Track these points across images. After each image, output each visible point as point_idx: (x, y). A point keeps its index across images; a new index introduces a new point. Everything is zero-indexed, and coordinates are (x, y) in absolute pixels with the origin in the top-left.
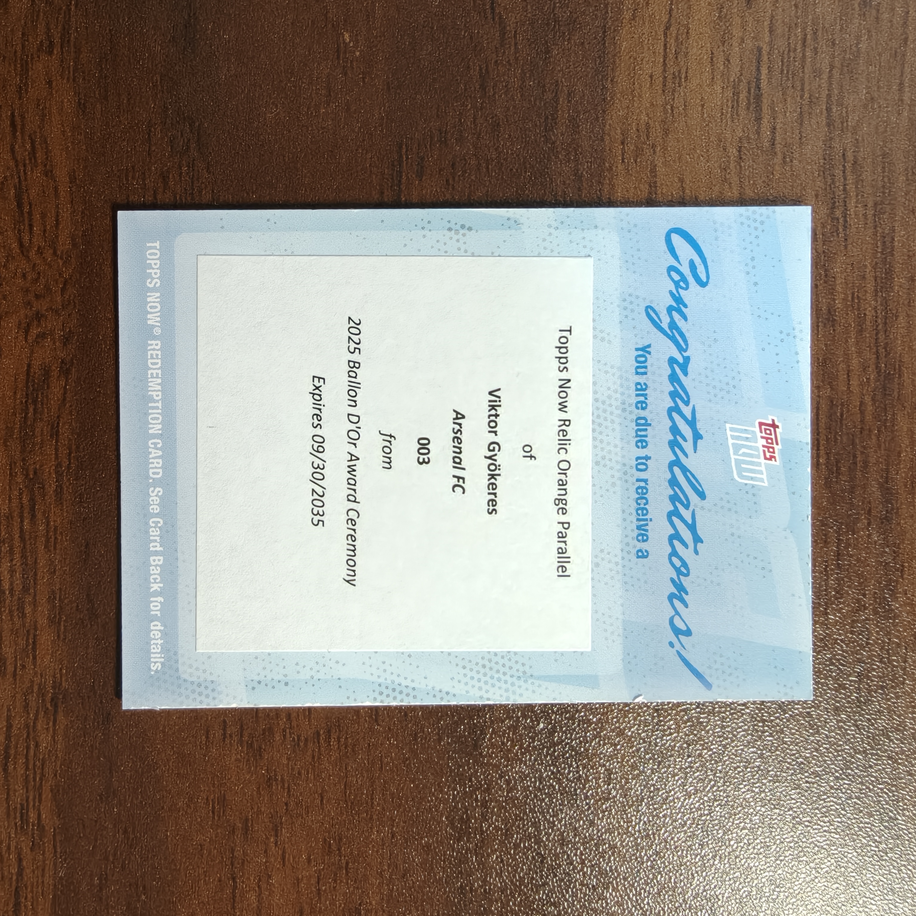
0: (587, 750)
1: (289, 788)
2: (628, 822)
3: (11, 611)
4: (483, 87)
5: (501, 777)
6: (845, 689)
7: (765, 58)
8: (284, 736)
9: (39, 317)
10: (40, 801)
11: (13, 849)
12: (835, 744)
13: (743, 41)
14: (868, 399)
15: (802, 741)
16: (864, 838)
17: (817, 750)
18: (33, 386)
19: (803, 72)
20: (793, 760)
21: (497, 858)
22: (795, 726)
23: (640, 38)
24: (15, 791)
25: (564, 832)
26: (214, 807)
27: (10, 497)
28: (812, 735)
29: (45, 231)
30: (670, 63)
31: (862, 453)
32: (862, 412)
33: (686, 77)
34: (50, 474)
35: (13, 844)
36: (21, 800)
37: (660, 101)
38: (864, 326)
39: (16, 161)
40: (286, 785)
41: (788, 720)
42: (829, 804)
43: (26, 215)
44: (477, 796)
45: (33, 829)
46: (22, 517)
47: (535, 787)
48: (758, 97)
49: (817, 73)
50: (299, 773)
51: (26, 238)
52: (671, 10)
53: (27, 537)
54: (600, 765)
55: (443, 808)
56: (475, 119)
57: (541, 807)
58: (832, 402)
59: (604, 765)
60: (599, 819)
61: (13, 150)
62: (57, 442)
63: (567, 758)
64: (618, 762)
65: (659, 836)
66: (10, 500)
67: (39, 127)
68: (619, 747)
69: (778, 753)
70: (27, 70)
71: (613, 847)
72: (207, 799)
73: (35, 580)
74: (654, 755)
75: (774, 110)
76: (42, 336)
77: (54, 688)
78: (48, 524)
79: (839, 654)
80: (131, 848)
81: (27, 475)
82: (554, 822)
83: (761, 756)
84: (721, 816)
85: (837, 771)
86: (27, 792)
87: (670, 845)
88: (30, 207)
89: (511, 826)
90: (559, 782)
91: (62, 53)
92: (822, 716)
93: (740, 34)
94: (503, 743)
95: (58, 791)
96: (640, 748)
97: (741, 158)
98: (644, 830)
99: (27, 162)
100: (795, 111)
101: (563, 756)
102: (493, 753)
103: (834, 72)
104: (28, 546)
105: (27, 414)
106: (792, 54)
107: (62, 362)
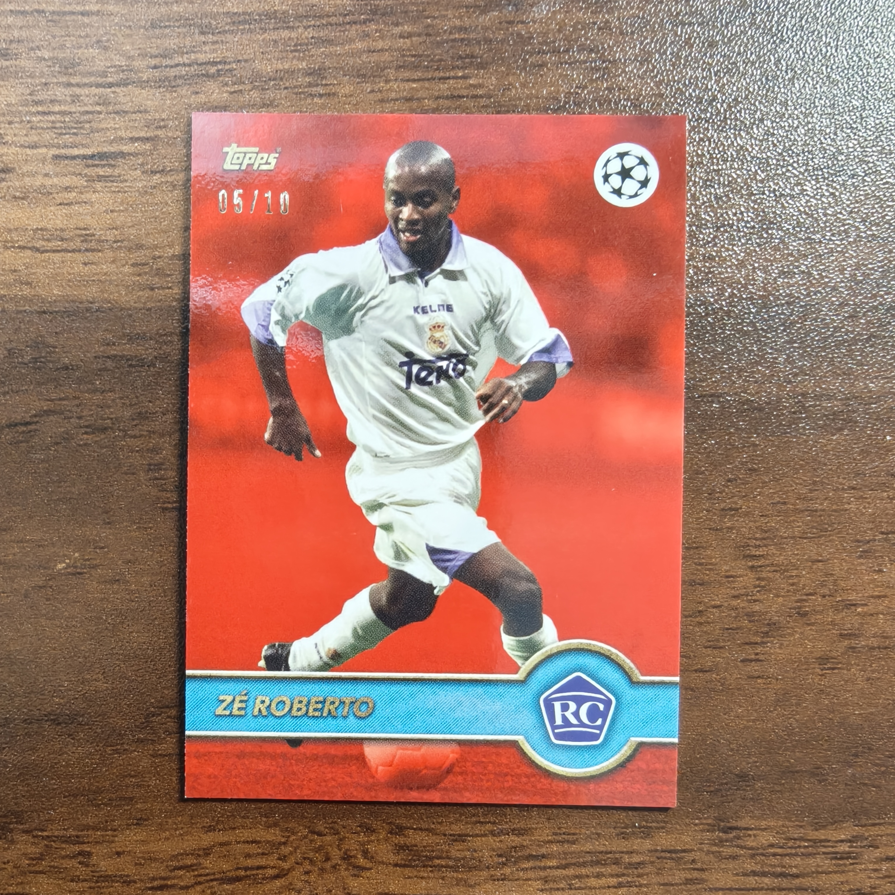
0: (761, 297)
1: (807, 595)
2: (832, 252)
3: (638, 876)
4: (104, 430)
5: (790, 382)
6: (690, 38)
7: (63, 151)
8: (755, 601)
9: (347, 857)
10: (829, 841)
11: (876, 866)
12: (746, 46)
13: (46, 175)
14: (397, 30)
15: (745, 79)
16: (842, 10)
17: (753, 63)
18: (415, 861)
19: (75, 113)
20: (764, 87)
21: (872, 383)
22: (729, 86)
23: (48, 277)
24: (818, 866)
25: (844, 316)
26: (829, 669)
27: (526, 880)
28: (738, 69)
29: (263, 854)
30: (72, 245)
31: (451, 33)
32: (410, 35)
33: (85, 229)
34: (501, 841)
35: (871, 866)
36: (827, 859)
37: (110, 254)
38: (324, 39)
39: (196, 883)
40: (805, 597)
41: (724, 94)
42: (808, 48)
43: (248, 873)
44: (810, 406)
45: (856, 847)
46: (545, 868)
47: (799, 348)
48: (102, 156)
49: (75, 99)
50: (793, 584)
51: (271, 872)
52: (19, 247)
53: (564, 862)
54: (775, 283)
55: (824, 439)
56: (135, 437)
57: (818, 340)
58: (401, 67)
59: (775, 279)
60: (829, 282)
61: (187, 888)
62: (470, 836)
63: (769, 316)
64: (772, 265)
65: (845, 220)
66: (530, 879)
67: (162, 863)
68: (756, 265)
69: (757, 103)
70: (107, 876)
71: (858, 267)
72: (821, 675)
73: (607, 853)
74: (763, 229)
75: (114, 139)
76: (366, 853)
77: (713, 831)
78: (550, 842)
79: (655, 46)
80: (872, 749)
81: (504, 864)
82: (834, 327)
83: (762, 120)
84: (824, 157)
85: (774, 42)
86: (819, 854)
87: (855, 208)
88: (240, 868)
89: (840, 369)
90: (793, 323)
91: (88, 842)
92: (718, 61)
93: (40, 177)
94: (756, 382)
95: (816, 823)
96: (757, 243)
97: (163, 171)
98: (840, 235)
99: (196, 873)
100: (114, 119)
101: (766, 321)
102: (766, 392)
103: (73, 81)
104: (574, 861)
105: (443, 866)
106: (58, 125)
107: (391, 833)
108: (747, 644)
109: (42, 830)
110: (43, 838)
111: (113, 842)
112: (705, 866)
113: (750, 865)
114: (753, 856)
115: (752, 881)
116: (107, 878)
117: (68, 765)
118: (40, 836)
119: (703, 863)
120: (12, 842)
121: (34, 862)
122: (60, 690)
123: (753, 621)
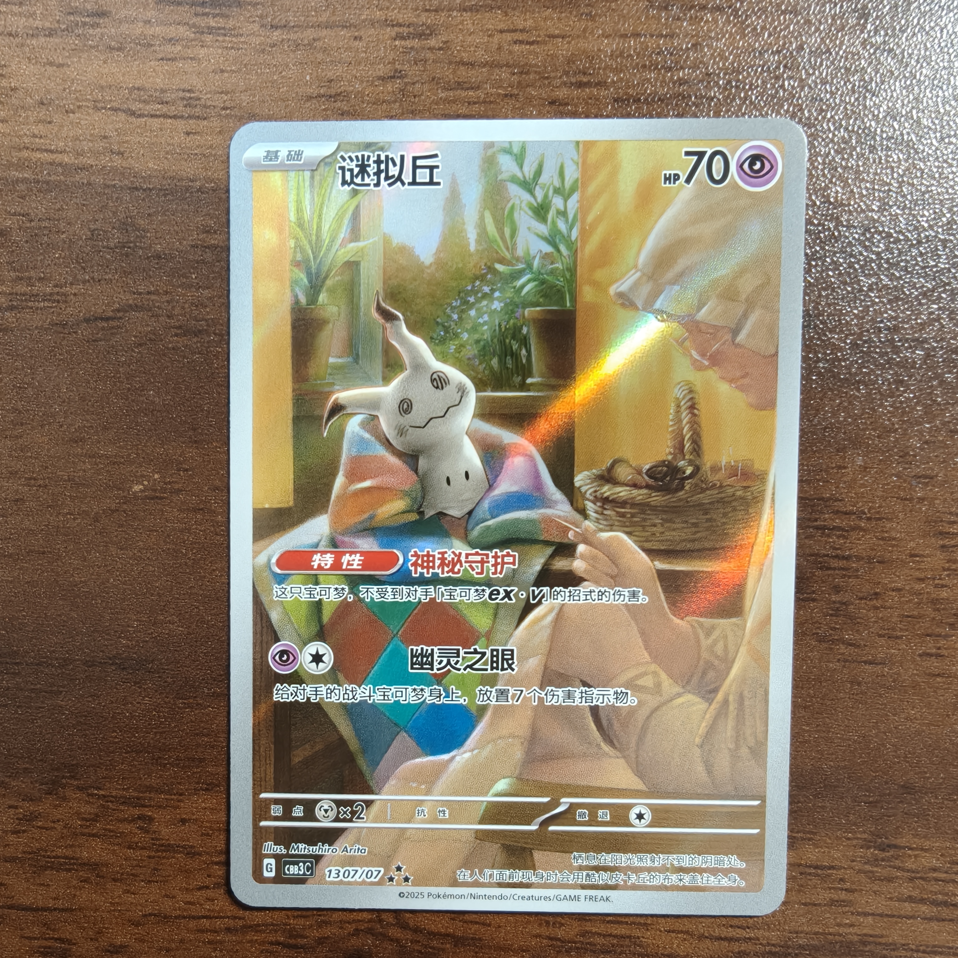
108: (928, 635)
109: (98, 788)
110: (99, 797)
111: (178, 807)
112: (854, 887)
113: (906, 890)
114: (911, 880)
115: (908, 907)
116: (169, 848)
117: (132, 717)
118: (96, 795)
119: (853, 883)
120: (64, 799)
121: (88, 824)
122: (129, 631)
123: (938, 610)
